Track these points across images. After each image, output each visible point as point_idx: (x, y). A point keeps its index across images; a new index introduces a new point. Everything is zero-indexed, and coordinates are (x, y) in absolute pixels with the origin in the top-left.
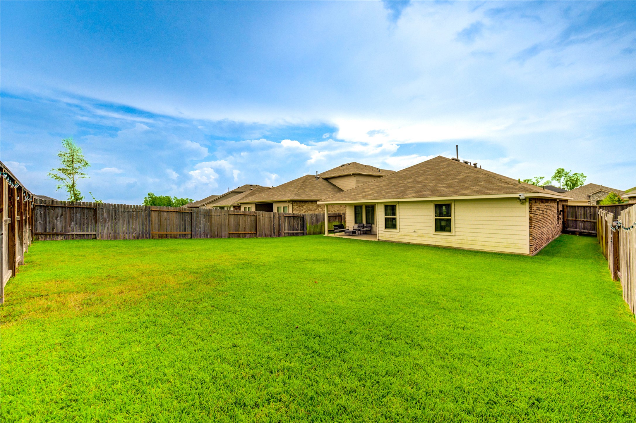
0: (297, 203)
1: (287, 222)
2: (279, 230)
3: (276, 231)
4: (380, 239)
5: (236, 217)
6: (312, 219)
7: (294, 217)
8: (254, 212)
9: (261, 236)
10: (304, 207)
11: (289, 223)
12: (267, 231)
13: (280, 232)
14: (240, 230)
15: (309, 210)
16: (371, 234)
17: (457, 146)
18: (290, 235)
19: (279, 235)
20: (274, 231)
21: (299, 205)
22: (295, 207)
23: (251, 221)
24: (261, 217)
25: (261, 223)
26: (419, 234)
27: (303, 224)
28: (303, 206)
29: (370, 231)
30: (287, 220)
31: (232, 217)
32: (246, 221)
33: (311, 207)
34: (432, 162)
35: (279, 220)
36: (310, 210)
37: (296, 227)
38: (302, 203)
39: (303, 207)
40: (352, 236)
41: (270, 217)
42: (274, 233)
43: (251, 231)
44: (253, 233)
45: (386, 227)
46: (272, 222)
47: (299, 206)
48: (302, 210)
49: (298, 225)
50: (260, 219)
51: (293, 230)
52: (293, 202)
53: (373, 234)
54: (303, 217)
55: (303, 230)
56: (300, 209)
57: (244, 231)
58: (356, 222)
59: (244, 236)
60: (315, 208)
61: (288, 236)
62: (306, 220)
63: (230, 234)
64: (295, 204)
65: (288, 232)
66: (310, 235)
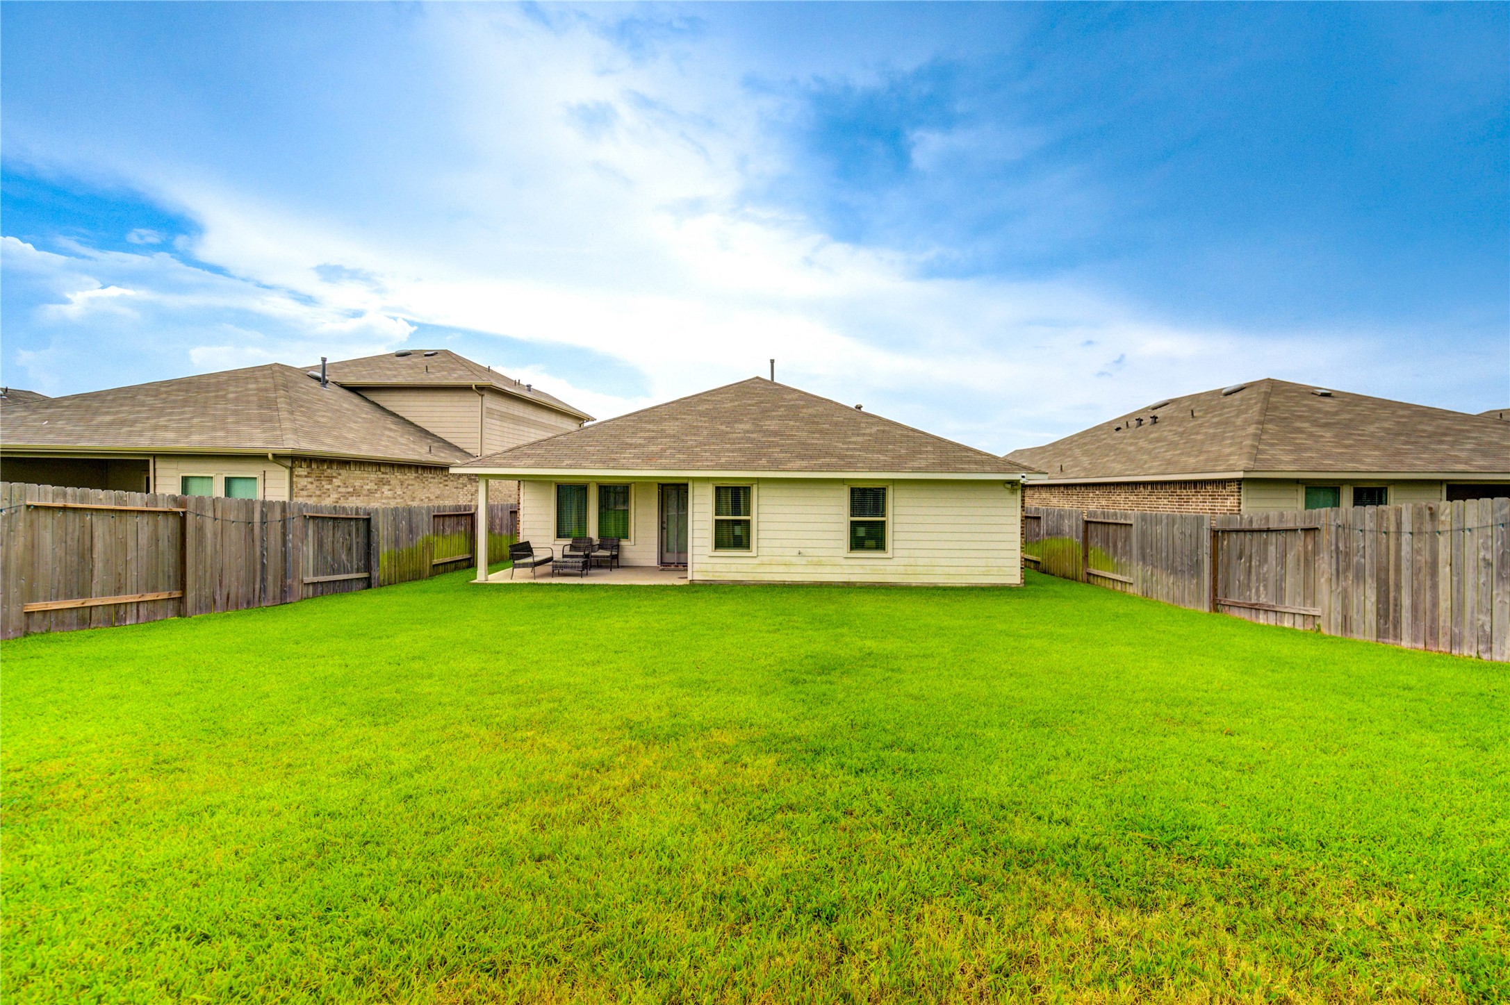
0: (309, 466)
1: (310, 538)
2: (285, 576)
3: (270, 578)
4: (698, 577)
5: (73, 522)
6: (396, 528)
7: (336, 520)
8: (174, 499)
9: (209, 606)
10: (336, 482)
11: (320, 545)
12: (234, 584)
13: (289, 581)
14: (96, 587)
15: (351, 494)
16: (618, 567)
17: (772, 362)
18: (322, 590)
19: (283, 598)
20: (263, 580)
21: (317, 472)
22: (303, 482)
23: (156, 540)
24: (209, 526)
25: (209, 549)
26: (810, 559)
27: (369, 545)
28: (330, 479)
29: (616, 557)
30: (310, 532)
31: (45, 520)
32: (131, 543)
33: (357, 483)
34: (748, 387)
35: (284, 535)
36: (355, 493)
37: (344, 557)
38: (330, 467)
39: (330, 482)
40: (581, 576)
41: (250, 523)
42: (263, 589)
43: (154, 589)
44: (165, 596)
45: (719, 544)
46: (258, 543)
47: (319, 479)
48: (327, 493)
49: (350, 549)
50: (200, 529)
51: (334, 572)
52: (294, 460)
53: (623, 567)
54: (368, 520)
55: (368, 568)
56: (320, 488)
57: (118, 591)
58: (559, 535)
59: (115, 617)
60: (372, 486)
61: (315, 595)
62: (378, 530)
63: (29, 614)
64: (301, 471)
65: (316, 579)
66: (390, 584)
